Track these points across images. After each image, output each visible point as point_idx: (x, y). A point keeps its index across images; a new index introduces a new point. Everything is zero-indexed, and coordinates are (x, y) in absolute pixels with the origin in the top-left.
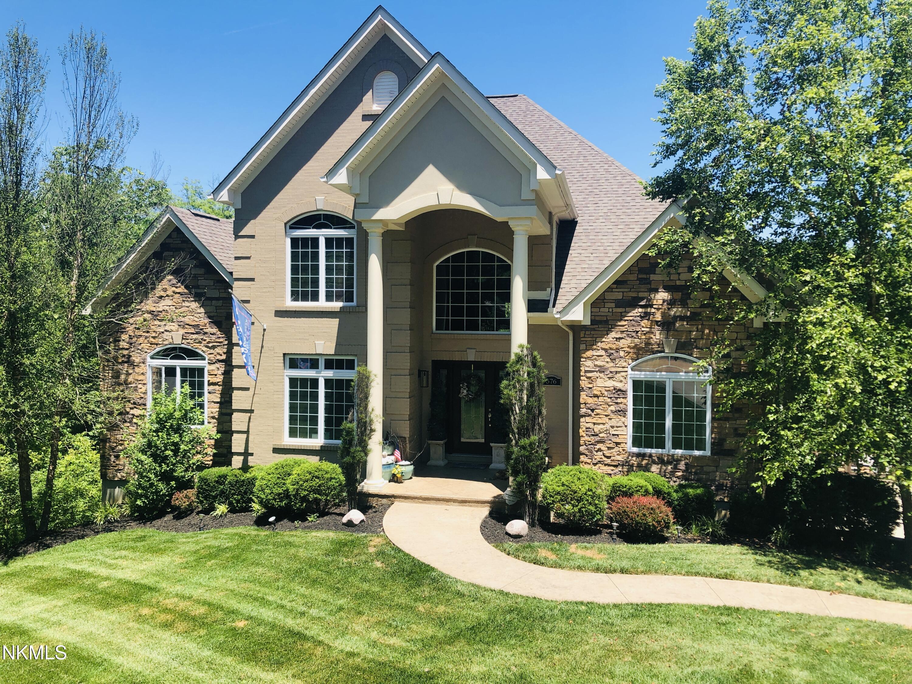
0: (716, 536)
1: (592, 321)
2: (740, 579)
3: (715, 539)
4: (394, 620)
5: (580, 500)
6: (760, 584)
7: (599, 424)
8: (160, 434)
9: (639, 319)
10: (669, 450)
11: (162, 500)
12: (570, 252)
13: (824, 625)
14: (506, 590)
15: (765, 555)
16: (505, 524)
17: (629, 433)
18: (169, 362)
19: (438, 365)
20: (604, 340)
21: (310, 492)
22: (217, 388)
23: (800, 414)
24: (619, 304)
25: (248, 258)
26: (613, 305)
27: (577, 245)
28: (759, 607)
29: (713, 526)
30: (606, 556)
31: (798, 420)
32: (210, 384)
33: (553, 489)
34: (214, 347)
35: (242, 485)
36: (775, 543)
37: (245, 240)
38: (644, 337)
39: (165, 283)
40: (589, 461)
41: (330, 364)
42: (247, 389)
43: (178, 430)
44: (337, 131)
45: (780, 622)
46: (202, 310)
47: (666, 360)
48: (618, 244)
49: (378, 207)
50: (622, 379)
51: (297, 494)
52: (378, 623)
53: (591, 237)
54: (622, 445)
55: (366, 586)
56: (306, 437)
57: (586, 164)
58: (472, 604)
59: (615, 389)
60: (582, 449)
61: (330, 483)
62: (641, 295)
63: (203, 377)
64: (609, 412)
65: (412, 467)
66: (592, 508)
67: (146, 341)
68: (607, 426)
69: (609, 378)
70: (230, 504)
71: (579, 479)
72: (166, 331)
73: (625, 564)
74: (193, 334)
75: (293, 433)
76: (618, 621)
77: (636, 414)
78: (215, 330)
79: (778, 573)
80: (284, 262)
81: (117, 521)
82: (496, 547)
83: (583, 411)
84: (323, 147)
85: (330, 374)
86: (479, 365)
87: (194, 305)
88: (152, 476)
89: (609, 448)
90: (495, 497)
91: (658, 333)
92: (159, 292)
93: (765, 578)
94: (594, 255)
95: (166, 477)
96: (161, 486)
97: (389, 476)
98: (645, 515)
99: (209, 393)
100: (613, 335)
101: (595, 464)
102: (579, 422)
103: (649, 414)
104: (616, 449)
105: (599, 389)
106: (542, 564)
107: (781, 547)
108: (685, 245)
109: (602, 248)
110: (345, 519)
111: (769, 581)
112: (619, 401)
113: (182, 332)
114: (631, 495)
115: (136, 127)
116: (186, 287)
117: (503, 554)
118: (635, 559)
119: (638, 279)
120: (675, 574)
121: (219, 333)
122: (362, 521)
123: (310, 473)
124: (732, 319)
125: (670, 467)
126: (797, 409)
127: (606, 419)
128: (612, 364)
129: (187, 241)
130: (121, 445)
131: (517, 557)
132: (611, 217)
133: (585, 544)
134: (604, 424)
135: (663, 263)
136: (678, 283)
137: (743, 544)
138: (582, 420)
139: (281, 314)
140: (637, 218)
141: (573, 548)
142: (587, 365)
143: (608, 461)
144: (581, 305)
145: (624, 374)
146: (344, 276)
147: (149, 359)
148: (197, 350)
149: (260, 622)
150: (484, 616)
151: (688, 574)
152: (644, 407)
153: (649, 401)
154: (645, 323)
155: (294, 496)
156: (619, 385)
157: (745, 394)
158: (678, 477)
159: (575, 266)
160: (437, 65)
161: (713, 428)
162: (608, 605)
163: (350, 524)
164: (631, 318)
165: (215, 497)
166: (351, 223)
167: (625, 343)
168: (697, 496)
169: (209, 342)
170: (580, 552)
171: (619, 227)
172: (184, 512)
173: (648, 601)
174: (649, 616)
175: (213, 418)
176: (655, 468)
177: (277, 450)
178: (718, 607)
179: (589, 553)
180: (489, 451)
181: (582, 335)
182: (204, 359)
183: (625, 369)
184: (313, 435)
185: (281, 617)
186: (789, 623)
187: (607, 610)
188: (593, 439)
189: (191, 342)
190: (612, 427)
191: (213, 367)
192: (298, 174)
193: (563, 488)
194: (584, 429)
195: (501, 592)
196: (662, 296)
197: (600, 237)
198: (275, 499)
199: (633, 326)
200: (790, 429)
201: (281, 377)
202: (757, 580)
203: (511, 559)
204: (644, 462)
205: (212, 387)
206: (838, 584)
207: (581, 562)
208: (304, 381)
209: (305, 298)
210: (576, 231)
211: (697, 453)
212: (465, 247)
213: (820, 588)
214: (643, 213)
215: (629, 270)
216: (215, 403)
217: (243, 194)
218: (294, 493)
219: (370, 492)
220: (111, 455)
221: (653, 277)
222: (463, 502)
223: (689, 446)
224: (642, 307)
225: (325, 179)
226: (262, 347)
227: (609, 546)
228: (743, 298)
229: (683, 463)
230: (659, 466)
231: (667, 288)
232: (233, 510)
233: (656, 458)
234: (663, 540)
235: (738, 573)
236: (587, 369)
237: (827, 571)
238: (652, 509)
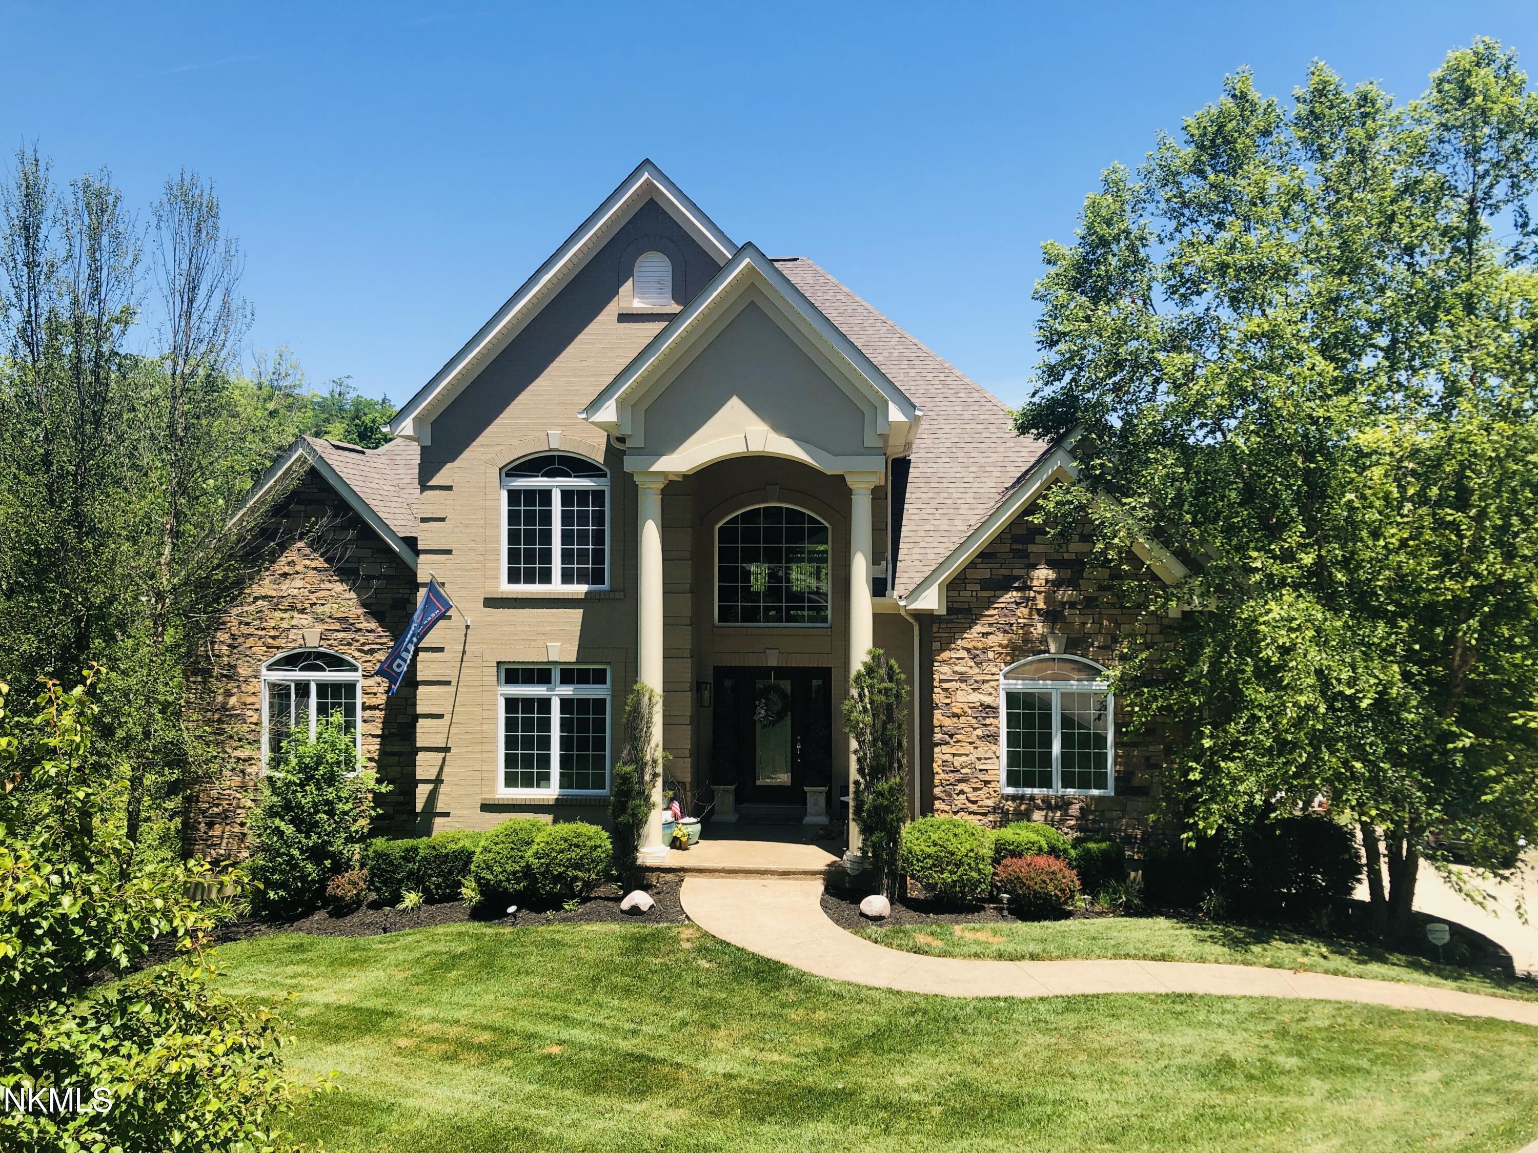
0: (1131, 908)
1: (949, 609)
2: (1181, 960)
3: (1130, 911)
4: (765, 1033)
5: (958, 865)
6: (1206, 965)
7: (960, 755)
8: (307, 788)
9: (1014, 606)
10: (1057, 789)
11: (309, 890)
12: (906, 506)
13: (1297, 1008)
14: (896, 987)
15: (1203, 929)
16: (858, 902)
17: (1000, 769)
18: (299, 675)
19: (721, 673)
20: (966, 635)
21: (567, 867)
22: (377, 713)
23: (1242, 738)
24: (986, 585)
25: (442, 520)
26: (978, 587)
27: (914, 496)
28: (1216, 991)
29: (1127, 893)
30: (1005, 939)
31: (1237, 745)
32: (365, 708)
33: (922, 850)
34: (372, 652)
35: (445, 862)
36: (1206, 914)
37: (438, 492)
38: (1021, 632)
39: (291, 554)
40: (947, 808)
41: (567, 677)
42: (441, 716)
43: (331, 780)
44: (580, 336)
45: (1244, 1008)
46: (353, 595)
47: (1051, 663)
48: (972, 495)
49: (660, 454)
50: (991, 690)
51: (547, 870)
52: (746, 1037)
53: (933, 485)
54: (993, 784)
55: (705, 993)
56: (531, 785)
57: (912, 372)
58: (859, 1007)
59: (982, 705)
60: (937, 791)
61: (595, 854)
62: (1016, 572)
63: (354, 697)
64: (974, 738)
65: (698, 827)
66: (974, 875)
67: (260, 643)
68: (972, 758)
69: (974, 690)
70: (426, 891)
71: (955, 835)
72: (293, 627)
73: (1032, 947)
74: (338, 631)
75: (511, 781)
76: (1051, 1018)
77: (1012, 740)
78: (373, 625)
79: (1226, 950)
80: (498, 526)
81: (235, 925)
82: (856, 933)
83: (938, 737)
84: (558, 359)
85: (568, 691)
86: (782, 672)
87: (339, 587)
88: (296, 853)
89: (975, 789)
90: (828, 865)
91: (1040, 625)
92: (281, 565)
93: (1212, 958)
94: (940, 511)
95: (317, 854)
96: (310, 867)
97: (669, 840)
98: (1045, 882)
99: (365, 721)
100: (978, 628)
101: (955, 813)
102: (933, 752)
103: (1029, 741)
104: (985, 790)
105: (960, 705)
106: (926, 953)
107: (1217, 918)
108: (1081, 507)
109: (949, 501)
110: (626, 904)
111: (1217, 961)
112: (988, 721)
113: (320, 628)
114: (1020, 855)
115: (249, 316)
116: (326, 561)
117: (868, 942)
118: (1043, 941)
119: (1012, 551)
120: (1099, 957)
121: (380, 629)
122: (652, 906)
123: (566, 840)
124: (1146, 608)
125: (1058, 814)
126: (1239, 732)
127: (970, 748)
128: (977, 670)
129: (330, 489)
130: (217, 805)
131: (890, 945)
132: (958, 455)
133: (972, 925)
134: (967, 755)
135: (1052, 532)
136: (1066, 556)
137: (1168, 916)
138: (937, 750)
139: (492, 602)
140: (994, 457)
141: (957, 929)
142: (942, 671)
143: (974, 808)
144: (935, 588)
145: (993, 684)
146: (591, 547)
147: (264, 671)
148: (344, 656)
149: (582, 1047)
150: (882, 1021)
151: (1115, 956)
152: (1022, 730)
153: (1029, 720)
154: (1023, 611)
155: (542, 874)
156: (988, 700)
157: (1160, 709)
158: (1071, 828)
159: (914, 528)
160: (747, 260)
161: (1116, 756)
162: (1033, 999)
163: (635, 911)
164: (1003, 605)
165: (400, 882)
166: (601, 470)
167: (999, 638)
168: (1103, 853)
169: (364, 644)
170: (969, 936)
171: (971, 469)
172: (348, 906)
173: (1078, 992)
174: (1088, 1009)
175: (371, 759)
176: (1038, 815)
177: (487, 808)
178: (1167, 995)
179: (981, 936)
180: (802, 799)
181: (935, 629)
182: (356, 670)
183: (996, 677)
184: (542, 783)
185: (604, 1038)
186: (1255, 1008)
187: (1034, 1005)
188: (952, 777)
189: (335, 643)
190: (979, 759)
191: (370, 682)
192: (520, 397)
193: (935, 849)
194: (940, 763)
195: (890, 991)
196: (1042, 574)
197: (945, 485)
198: (508, 880)
199: (1006, 616)
200: (1233, 759)
201: (493, 698)
202: (1202, 960)
203: (881, 949)
204: (1023, 807)
205: (368, 713)
206: (1300, 960)
207: (975, 948)
208: (528, 703)
209: (530, 579)
210: (910, 475)
211: (1095, 792)
212: (763, 502)
213: (1280, 967)
214: (1003, 450)
215: (999, 539)
216: (374, 736)
217: (433, 425)
218: (542, 870)
219: (648, 865)
220: (200, 823)
221: (1031, 548)
222: (785, 874)
223: (1084, 785)
224: (1017, 589)
225: (584, 416)
226: (464, 652)
227: (1004, 926)
228: (1154, 577)
229: (1077, 806)
230: (1044, 813)
231: (1051, 564)
232: (430, 900)
233: (1039, 802)
234: (1067, 915)
235: (1178, 952)
236: (942, 677)
237: (1283, 945)
238: (1053, 873)
